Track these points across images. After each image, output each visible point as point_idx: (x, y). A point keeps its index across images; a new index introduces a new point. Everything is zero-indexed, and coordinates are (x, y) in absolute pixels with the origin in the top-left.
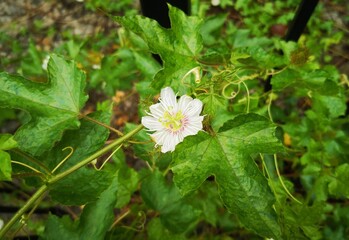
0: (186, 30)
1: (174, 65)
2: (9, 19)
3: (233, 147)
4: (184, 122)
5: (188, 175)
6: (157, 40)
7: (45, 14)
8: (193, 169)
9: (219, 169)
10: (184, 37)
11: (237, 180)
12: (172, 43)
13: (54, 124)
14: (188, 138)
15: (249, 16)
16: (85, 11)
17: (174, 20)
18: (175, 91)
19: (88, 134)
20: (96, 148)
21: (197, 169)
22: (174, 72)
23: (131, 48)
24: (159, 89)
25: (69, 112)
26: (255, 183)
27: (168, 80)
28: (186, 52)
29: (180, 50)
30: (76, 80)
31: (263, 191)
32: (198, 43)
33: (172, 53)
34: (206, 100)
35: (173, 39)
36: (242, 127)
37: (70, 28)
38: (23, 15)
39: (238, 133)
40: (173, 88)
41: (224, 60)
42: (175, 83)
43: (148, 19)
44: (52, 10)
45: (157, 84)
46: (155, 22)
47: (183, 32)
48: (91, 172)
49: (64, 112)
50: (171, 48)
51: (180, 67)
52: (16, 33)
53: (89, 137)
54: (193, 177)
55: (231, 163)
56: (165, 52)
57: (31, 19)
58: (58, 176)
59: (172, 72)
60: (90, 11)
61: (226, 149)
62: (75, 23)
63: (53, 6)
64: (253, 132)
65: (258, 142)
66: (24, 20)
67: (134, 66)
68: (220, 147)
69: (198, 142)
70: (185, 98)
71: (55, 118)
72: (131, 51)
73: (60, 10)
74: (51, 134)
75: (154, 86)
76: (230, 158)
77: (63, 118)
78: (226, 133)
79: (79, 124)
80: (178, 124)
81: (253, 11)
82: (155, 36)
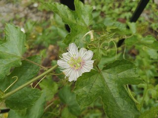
0: (84, 12)
1: (76, 31)
2: (5, 14)
3: (111, 79)
4: (82, 63)
5: (84, 96)
6: (68, 17)
7: (21, 12)
8: (87, 92)
9: (103, 93)
10: (82, 16)
11: (114, 100)
12: (76, 19)
13: (7, 63)
14: (85, 74)
15: (108, 14)
16: (37, 11)
17: (77, 7)
18: (77, 46)
19: (28, 68)
20: (33, 76)
21: (90, 92)
22: (76, 35)
23: (56, 26)
24: (68, 44)
25: (16, 56)
26: (126, 103)
27: (73, 39)
28: (83, 24)
29: (80, 23)
30: (21, 38)
31: (131, 108)
32: (90, 19)
33: (76, 25)
34: (95, 51)
35: (76, 17)
36: (117, 68)
37: (31, 18)
38: (11, 12)
39: (114, 71)
40: (76, 44)
41: (103, 29)
42: (77, 41)
43: (62, 5)
44: (24, 10)
45: (67, 41)
46: (66, 7)
47: (82, 14)
48: (29, 90)
49: (13, 56)
50: (75, 22)
51: (80, 33)
52: (8, 20)
53: (29, 70)
54: (88, 97)
55: (111, 89)
56: (72, 24)
57: (15, 14)
58: (7, 94)
59: (75, 35)
60: (40, 11)
61: (107, 80)
62: (33, 16)
63: (25, 9)
64: (123, 71)
65: (126, 77)
66: (12, 14)
67: (57, 34)
68: (104, 79)
69: (90, 76)
70: (83, 49)
71: (8, 60)
72: (56, 27)
73: (27, 10)
74: (5, 69)
75: (65, 43)
76: (110, 86)
77: (13, 60)
78: (107, 71)
79: (21, 64)
80: (79, 65)
81: (110, 12)
82: (66, 14)
